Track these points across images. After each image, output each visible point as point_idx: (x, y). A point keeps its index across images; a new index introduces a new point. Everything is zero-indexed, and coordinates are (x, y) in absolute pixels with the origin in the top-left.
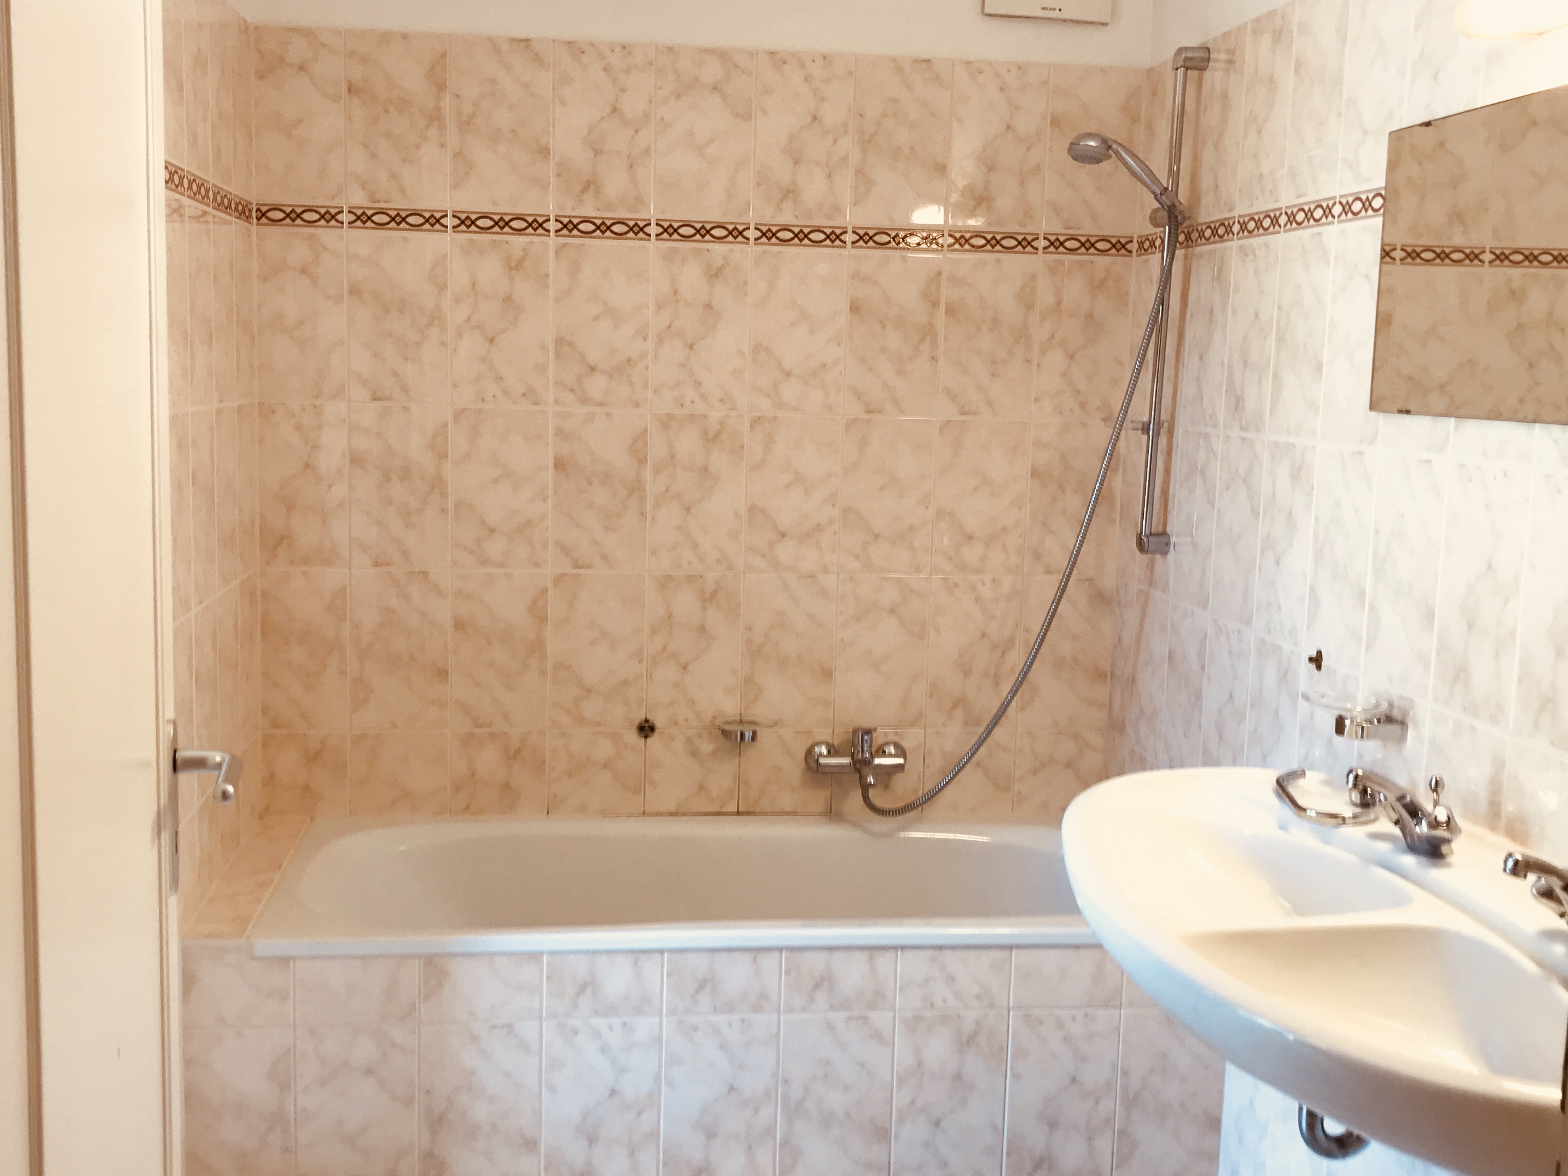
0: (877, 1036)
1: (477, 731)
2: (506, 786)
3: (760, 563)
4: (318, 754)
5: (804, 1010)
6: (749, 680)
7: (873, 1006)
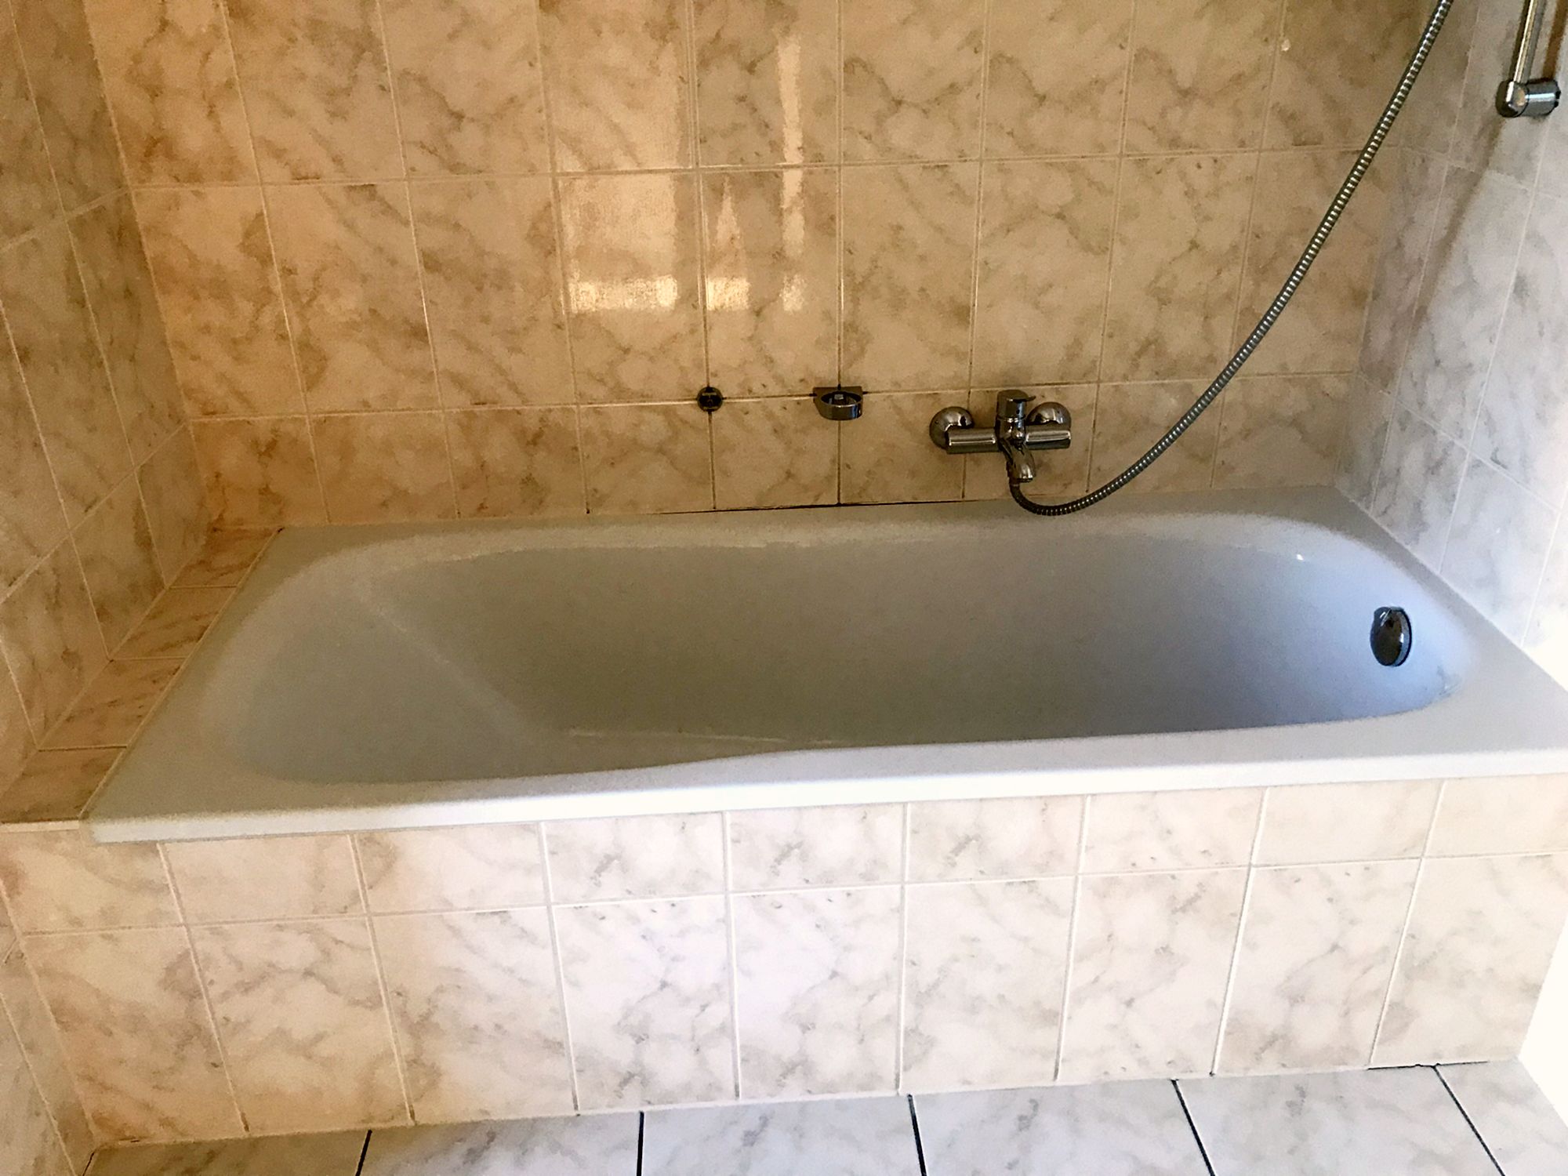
0: (1050, 905)
1: (477, 409)
2: (528, 480)
3: (866, 150)
4: (272, 446)
5: (941, 877)
6: (850, 327)
7: (1043, 868)
